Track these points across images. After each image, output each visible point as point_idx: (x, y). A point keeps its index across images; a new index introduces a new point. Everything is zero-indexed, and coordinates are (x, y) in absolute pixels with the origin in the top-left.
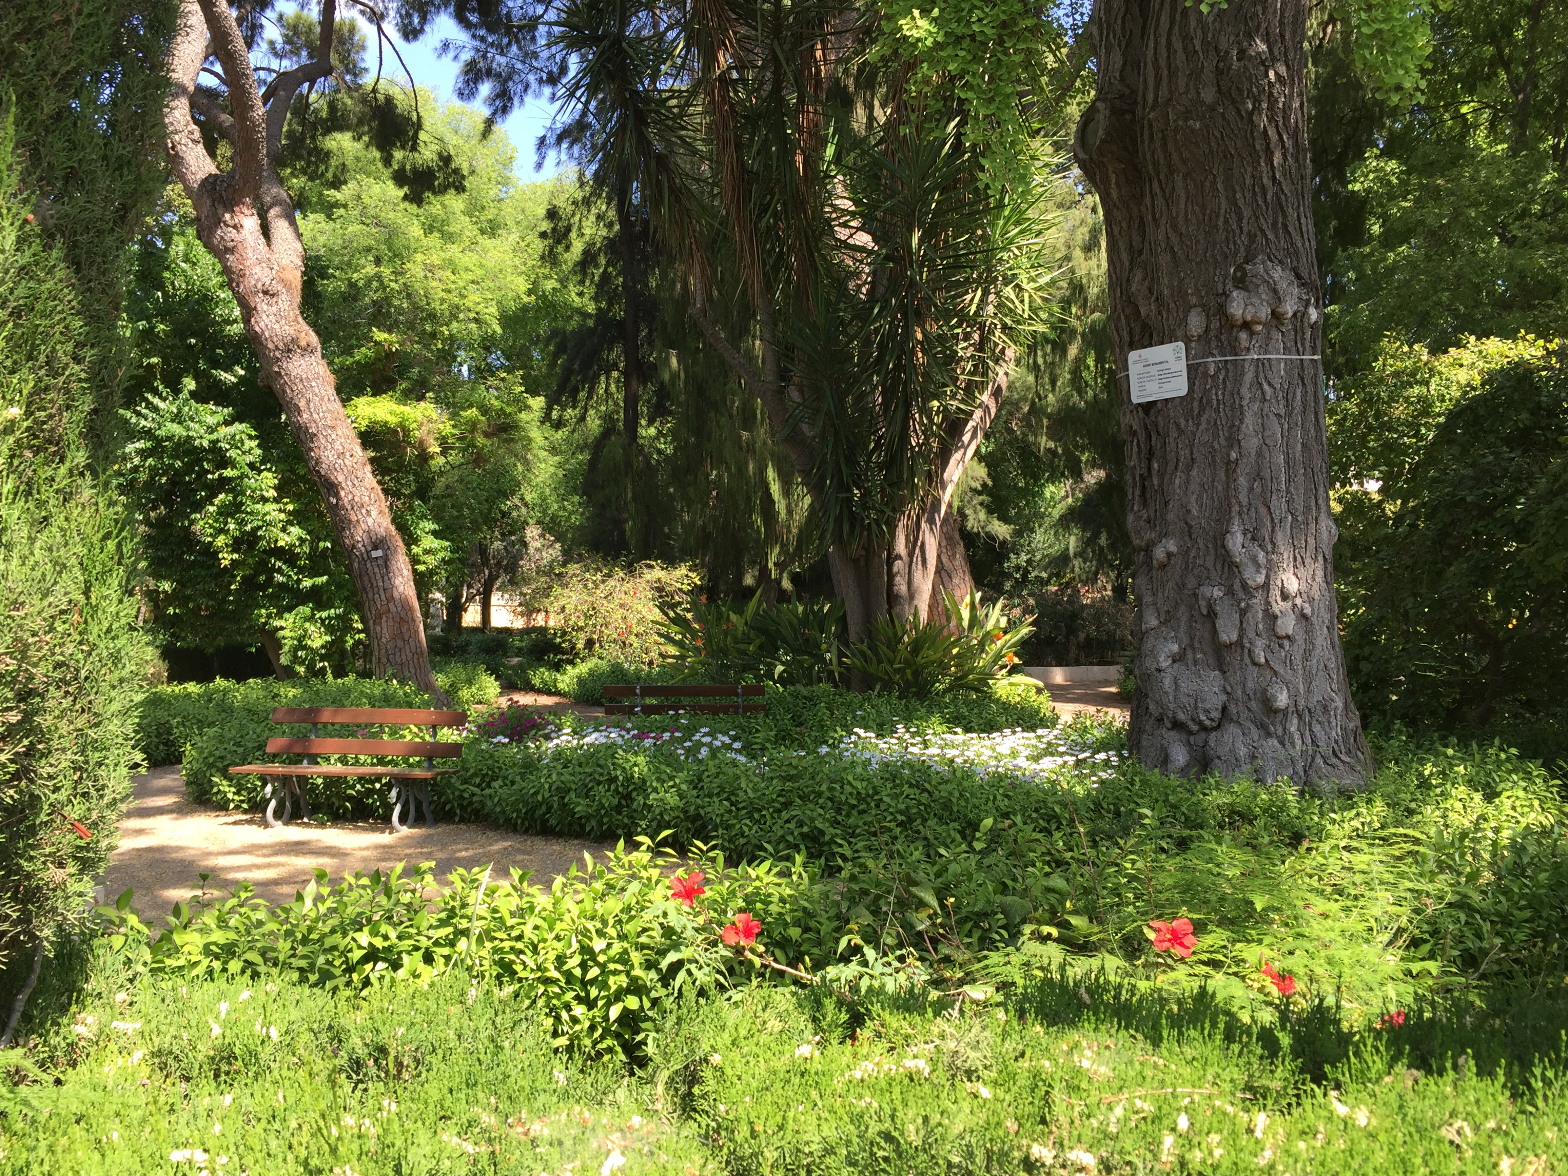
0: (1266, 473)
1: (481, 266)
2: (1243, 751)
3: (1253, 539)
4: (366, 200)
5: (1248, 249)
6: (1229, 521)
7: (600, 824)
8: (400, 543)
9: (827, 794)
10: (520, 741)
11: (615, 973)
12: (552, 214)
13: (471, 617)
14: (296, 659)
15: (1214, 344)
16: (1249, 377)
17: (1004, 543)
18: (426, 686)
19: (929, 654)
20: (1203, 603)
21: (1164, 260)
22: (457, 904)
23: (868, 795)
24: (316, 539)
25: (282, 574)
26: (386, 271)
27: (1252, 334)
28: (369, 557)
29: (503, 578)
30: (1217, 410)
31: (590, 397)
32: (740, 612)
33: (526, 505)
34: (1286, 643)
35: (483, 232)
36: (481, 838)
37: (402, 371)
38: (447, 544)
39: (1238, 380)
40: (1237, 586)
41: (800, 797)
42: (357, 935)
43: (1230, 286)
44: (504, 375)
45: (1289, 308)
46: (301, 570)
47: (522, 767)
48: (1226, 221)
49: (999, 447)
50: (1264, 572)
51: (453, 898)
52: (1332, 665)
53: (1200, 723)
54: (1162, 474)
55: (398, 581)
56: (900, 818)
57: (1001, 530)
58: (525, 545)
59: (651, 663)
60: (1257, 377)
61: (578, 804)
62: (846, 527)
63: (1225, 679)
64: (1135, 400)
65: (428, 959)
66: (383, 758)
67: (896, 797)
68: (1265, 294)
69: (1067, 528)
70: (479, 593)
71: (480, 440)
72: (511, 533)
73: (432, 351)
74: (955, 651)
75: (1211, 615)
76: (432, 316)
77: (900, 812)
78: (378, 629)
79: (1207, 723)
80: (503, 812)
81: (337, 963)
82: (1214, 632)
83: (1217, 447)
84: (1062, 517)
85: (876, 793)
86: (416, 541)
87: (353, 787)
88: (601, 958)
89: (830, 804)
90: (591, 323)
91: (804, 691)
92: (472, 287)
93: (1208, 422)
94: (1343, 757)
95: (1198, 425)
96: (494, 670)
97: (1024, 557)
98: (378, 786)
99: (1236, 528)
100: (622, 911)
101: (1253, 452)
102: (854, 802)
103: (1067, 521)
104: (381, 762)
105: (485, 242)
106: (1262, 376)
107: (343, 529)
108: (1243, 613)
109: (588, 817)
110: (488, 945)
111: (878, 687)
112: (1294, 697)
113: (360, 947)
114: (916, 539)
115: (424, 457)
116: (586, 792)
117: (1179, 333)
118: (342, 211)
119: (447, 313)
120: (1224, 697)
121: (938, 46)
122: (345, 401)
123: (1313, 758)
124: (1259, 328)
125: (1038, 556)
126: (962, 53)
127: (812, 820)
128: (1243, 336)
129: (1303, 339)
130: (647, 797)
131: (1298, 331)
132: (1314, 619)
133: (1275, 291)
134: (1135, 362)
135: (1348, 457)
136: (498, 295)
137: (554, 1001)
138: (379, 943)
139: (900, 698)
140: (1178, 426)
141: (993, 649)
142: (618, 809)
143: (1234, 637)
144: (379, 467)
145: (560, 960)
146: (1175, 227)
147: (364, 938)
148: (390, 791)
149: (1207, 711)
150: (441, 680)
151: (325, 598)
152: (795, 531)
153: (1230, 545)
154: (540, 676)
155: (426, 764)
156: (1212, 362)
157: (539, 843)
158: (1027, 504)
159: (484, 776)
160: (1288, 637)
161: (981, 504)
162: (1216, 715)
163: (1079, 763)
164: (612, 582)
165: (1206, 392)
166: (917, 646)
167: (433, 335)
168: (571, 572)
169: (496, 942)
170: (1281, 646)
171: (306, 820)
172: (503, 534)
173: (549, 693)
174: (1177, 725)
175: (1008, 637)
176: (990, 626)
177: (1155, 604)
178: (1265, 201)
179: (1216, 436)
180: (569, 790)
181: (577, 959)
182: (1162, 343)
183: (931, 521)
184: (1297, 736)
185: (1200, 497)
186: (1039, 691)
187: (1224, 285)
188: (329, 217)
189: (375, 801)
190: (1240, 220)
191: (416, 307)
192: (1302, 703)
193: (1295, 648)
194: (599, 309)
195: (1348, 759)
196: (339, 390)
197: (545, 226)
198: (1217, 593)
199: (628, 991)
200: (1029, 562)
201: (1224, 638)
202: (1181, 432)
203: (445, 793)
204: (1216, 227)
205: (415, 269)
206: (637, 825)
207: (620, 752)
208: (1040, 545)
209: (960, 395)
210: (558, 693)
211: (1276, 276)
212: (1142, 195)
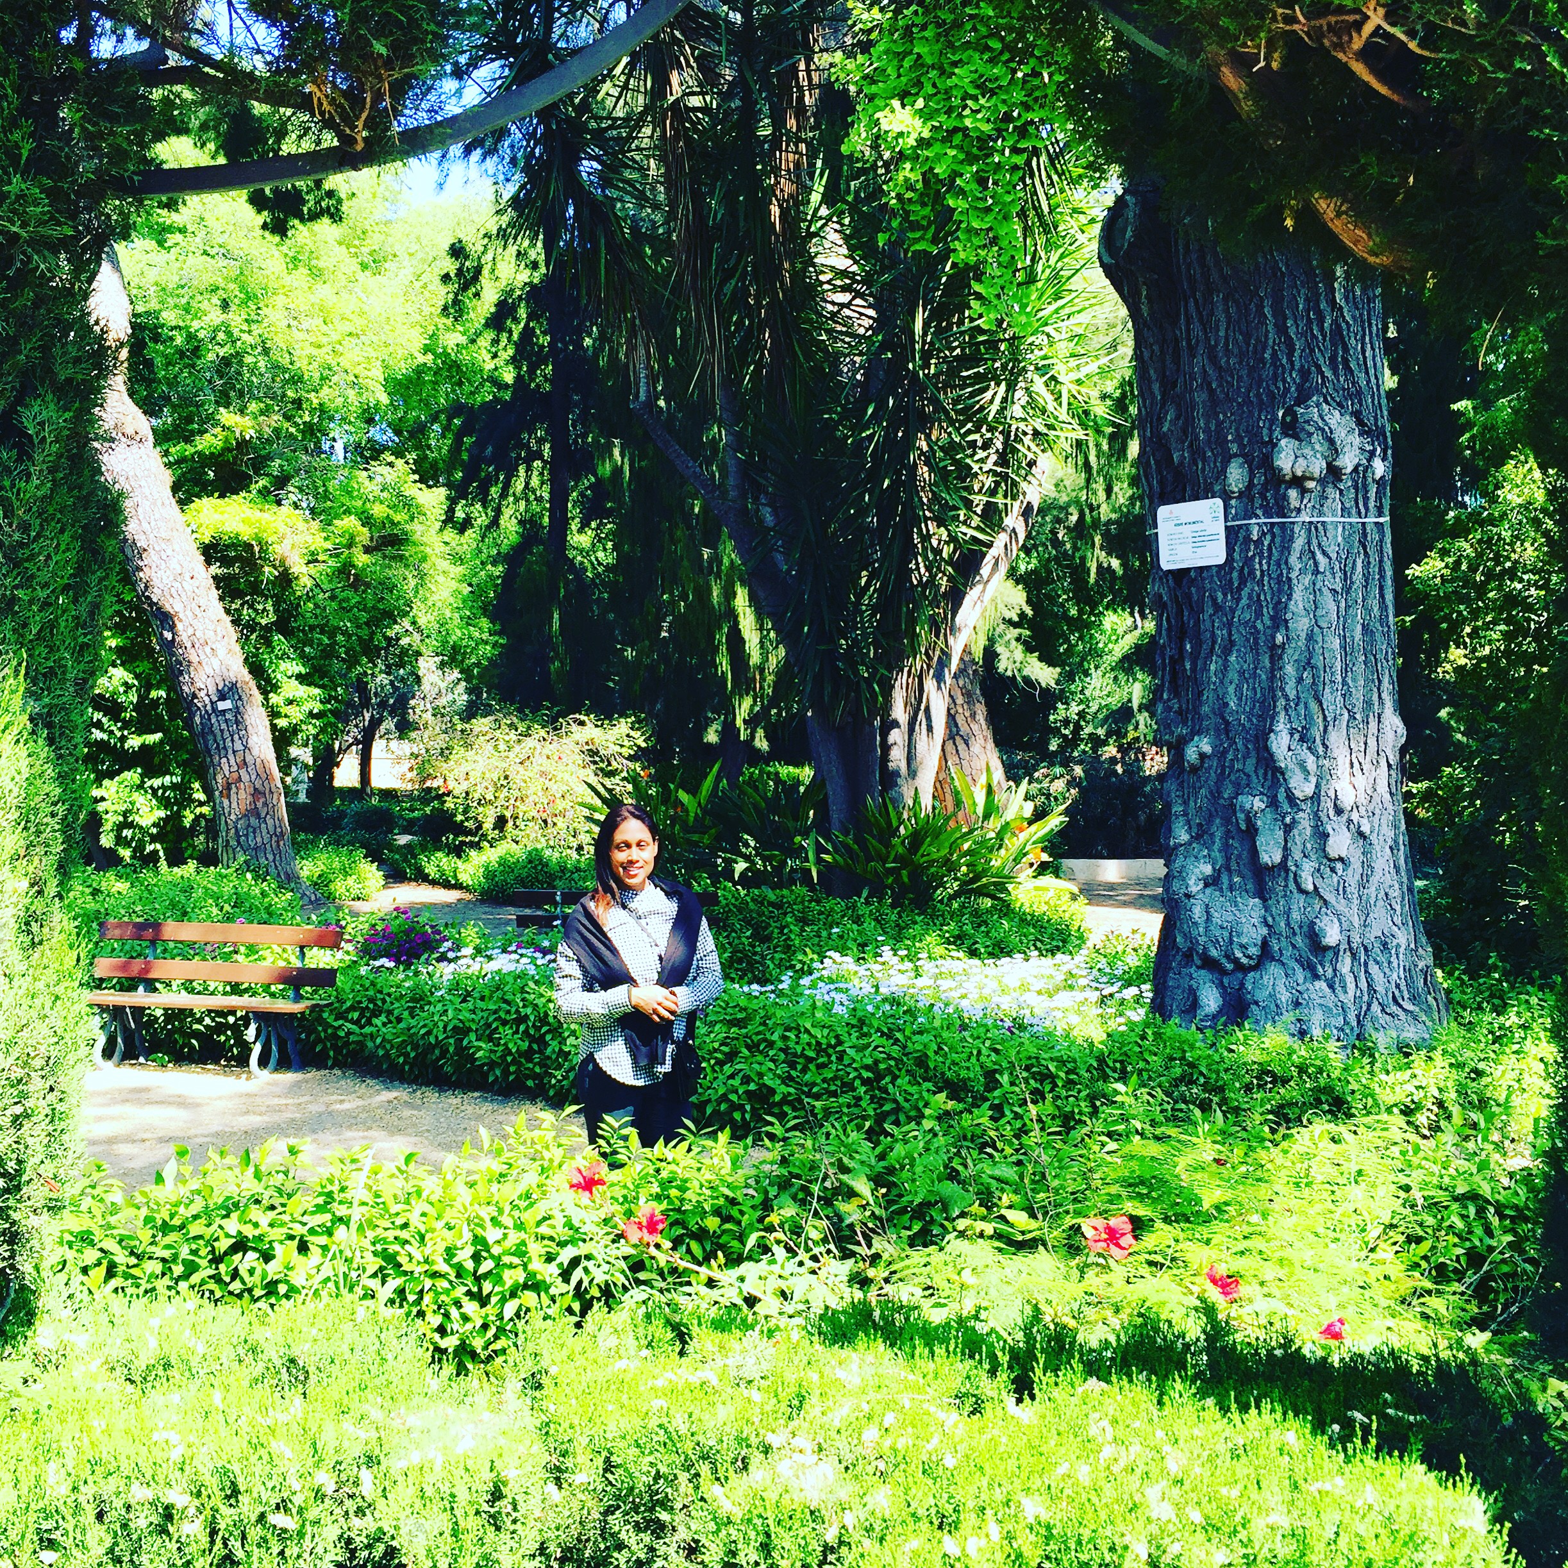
0: (1318, 661)
1: (362, 314)
2: (1284, 997)
3: (1302, 739)
4: (210, 221)
5: (1300, 388)
6: (1273, 718)
7: (505, 1073)
8: (256, 692)
9: (780, 1044)
10: (408, 965)
11: (512, 1266)
12: (457, 251)
13: (346, 775)
14: (120, 840)
15: (1258, 502)
16: (1299, 543)
17: (1046, 692)
18: (288, 880)
19: (933, 851)
20: (1241, 816)
21: (1200, 397)
22: (336, 1188)
23: (829, 1045)
24: (147, 685)
25: (102, 730)
26: (236, 319)
27: (1304, 491)
28: (214, 710)
29: (389, 724)
30: (1260, 583)
31: (504, 495)
32: (693, 791)
33: (419, 630)
34: (1339, 866)
35: (364, 266)
36: (362, 1089)
37: (260, 465)
38: (317, 691)
39: (1286, 549)
40: (1282, 796)
41: (748, 1047)
42: (224, 1222)
43: (1277, 433)
44: (392, 459)
45: (1348, 461)
46: (126, 725)
47: (412, 1000)
48: (1274, 354)
49: (1045, 563)
50: (1314, 780)
51: (331, 1182)
52: (1395, 893)
53: (1236, 961)
54: (1194, 658)
55: (253, 741)
56: (866, 1074)
57: (1045, 675)
58: (418, 680)
59: (580, 848)
60: (1309, 543)
61: (479, 1049)
62: (828, 689)
63: (1267, 909)
64: (1165, 565)
65: (303, 1248)
66: (237, 984)
67: (861, 1049)
68: (1320, 445)
69: (1129, 672)
70: (357, 742)
71: (361, 559)
72: (401, 665)
73: (296, 425)
74: (966, 846)
75: (1251, 832)
76: (296, 380)
77: (867, 1068)
78: (226, 802)
79: (1244, 961)
80: (387, 1055)
81: (203, 1253)
82: (1254, 853)
83: (1259, 626)
84: (1126, 658)
85: (840, 1043)
86: (275, 688)
87: (200, 1021)
88: (496, 1250)
89: (782, 1056)
90: (507, 396)
91: (771, 896)
92: (349, 342)
93: (1250, 597)
94: (1407, 1005)
95: (1239, 600)
96: (374, 856)
97: (1075, 708)
98: (231, 1019)
99: (1281, 726)
100: (520, 1197)
101: (1303, 635)
102: (812, 1054)
103: (1129, 663)
104: (236, 989)
105: (365, 277)
106: (1315, 542)
107: (181, 673)
108: (1288, 829)
109: (492, 1065)
110: (371, 1234)
111: (865, 893)
112: (1346, 931)
113: (228, 1236)
114: (920, 702)
115: (285, 579)
116: (489, 1035)
117: (1217, 488)
118: (177, 237)
119: (317, 375)
120: (1264, 931)
121: (922, 143)
122: (183, 503)
123: (1369, 1005)
124: (1311, 485)
125: (1094, 708)
126: (952, 152)
127: (761, 1075)
128: (1293, 494)
129: (1366, 499)
130: (563, 1041)
131: (1361, 488)
132: (1373, 838)
133: (1331, 441)
134: (1166, 520)
135: (1460, 613)
136: (384, 353)
137: (443, 1297)
138: (249, 1231)
139: (893, 906)
140: (1214, 600)
141: (1013, 844)
142: (528, 1054)
143: (1277, 858)
144: (227, 588)
145: (450, 1252)
146: (1213, 359)
147: (233, 1225)
148: (247, 1027)
149: (1243, 947)
150: (308, 869)
151: (156, 760)
152: (770, 679)
153: (1274, 748)
154: (437, 863)
155: (291, 993)
156: (1256, 525)
157: (431, 1096)
158: (1081, 638)
159: (363, 1010)
160: (1341, 859)
161: (1018, 639)
162: (1254, 951)
163: (1103, 1001)
164: (529, 742)
165: (1248, 561)
166: (916, 839)
167: (298, 403)
168: (476, 730)
169: (379, 1231)
170: (1333, 870)
171: (142, 1060)
172: (388, 666)
173: (447, 885)
174: (1209, 964)
175: (1034, 827)
176: (1009, 815)
177: (1185, 814)
178: (1322, 329)
179: (1259, 614)
180: (470, 1030)
181: (470, 1250)
182: (1197, 498)
183: (939, 678)
184: (1350, 979)
185: (1239, 688)
186: (1074, 898)
187: (1271, 431)
188: (161, 243)
189: (228, 1039)
190: (1290, 355)
191: (276, 367)
192: (1356, 940)
193: (1350, 871)
194: (519, 378)
195: (1410, 1007)
196: (175, 488)
197: (451, 266)
198: (1258, 804)
199: (526, 1287)
200: (1081, 715)
201: (1265, 858)
202: (1217, 607)
203: (315, 1030)
204: (1263, 360)
205: (274, 315)
206: (552, 1076)
207: (531, 984)
208: (1097, 693)
209: (976, 521)
210: (459, 886)
211: (1333, 423)
212: (1178, 315)
